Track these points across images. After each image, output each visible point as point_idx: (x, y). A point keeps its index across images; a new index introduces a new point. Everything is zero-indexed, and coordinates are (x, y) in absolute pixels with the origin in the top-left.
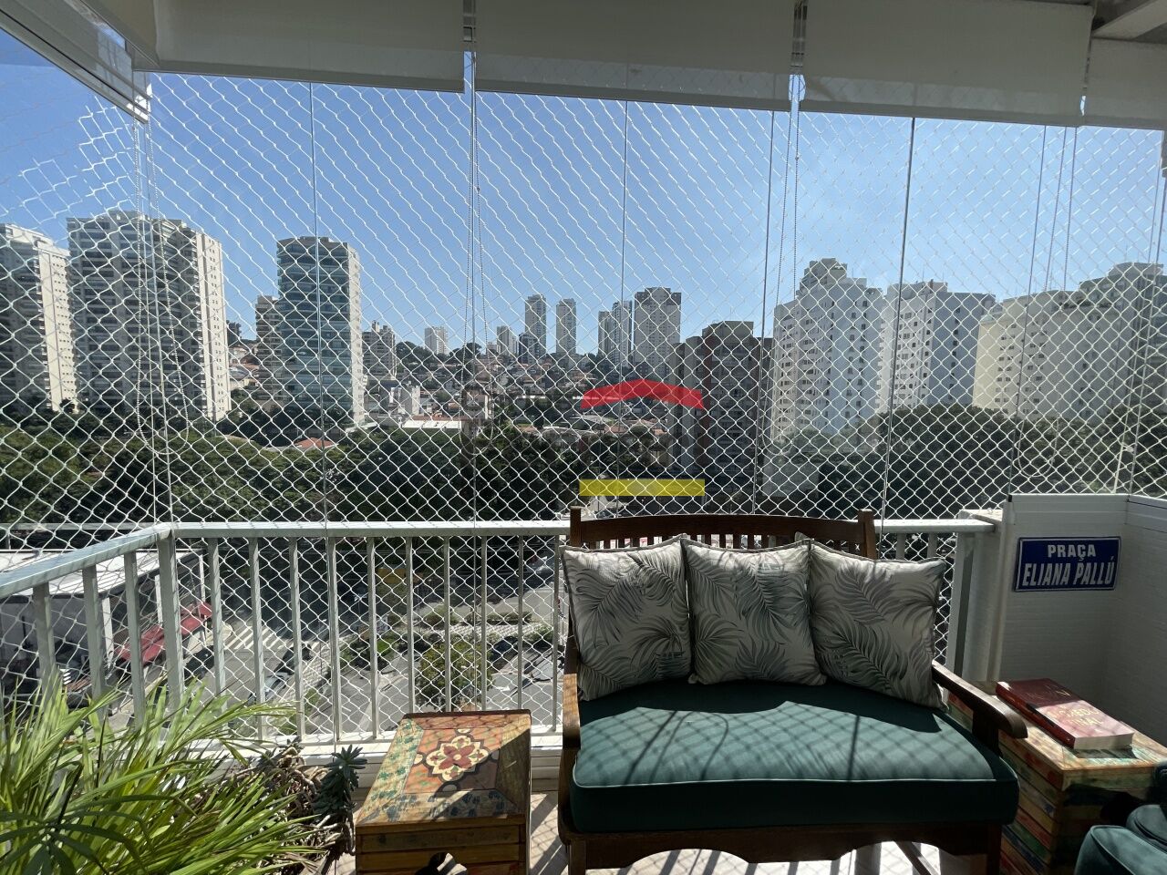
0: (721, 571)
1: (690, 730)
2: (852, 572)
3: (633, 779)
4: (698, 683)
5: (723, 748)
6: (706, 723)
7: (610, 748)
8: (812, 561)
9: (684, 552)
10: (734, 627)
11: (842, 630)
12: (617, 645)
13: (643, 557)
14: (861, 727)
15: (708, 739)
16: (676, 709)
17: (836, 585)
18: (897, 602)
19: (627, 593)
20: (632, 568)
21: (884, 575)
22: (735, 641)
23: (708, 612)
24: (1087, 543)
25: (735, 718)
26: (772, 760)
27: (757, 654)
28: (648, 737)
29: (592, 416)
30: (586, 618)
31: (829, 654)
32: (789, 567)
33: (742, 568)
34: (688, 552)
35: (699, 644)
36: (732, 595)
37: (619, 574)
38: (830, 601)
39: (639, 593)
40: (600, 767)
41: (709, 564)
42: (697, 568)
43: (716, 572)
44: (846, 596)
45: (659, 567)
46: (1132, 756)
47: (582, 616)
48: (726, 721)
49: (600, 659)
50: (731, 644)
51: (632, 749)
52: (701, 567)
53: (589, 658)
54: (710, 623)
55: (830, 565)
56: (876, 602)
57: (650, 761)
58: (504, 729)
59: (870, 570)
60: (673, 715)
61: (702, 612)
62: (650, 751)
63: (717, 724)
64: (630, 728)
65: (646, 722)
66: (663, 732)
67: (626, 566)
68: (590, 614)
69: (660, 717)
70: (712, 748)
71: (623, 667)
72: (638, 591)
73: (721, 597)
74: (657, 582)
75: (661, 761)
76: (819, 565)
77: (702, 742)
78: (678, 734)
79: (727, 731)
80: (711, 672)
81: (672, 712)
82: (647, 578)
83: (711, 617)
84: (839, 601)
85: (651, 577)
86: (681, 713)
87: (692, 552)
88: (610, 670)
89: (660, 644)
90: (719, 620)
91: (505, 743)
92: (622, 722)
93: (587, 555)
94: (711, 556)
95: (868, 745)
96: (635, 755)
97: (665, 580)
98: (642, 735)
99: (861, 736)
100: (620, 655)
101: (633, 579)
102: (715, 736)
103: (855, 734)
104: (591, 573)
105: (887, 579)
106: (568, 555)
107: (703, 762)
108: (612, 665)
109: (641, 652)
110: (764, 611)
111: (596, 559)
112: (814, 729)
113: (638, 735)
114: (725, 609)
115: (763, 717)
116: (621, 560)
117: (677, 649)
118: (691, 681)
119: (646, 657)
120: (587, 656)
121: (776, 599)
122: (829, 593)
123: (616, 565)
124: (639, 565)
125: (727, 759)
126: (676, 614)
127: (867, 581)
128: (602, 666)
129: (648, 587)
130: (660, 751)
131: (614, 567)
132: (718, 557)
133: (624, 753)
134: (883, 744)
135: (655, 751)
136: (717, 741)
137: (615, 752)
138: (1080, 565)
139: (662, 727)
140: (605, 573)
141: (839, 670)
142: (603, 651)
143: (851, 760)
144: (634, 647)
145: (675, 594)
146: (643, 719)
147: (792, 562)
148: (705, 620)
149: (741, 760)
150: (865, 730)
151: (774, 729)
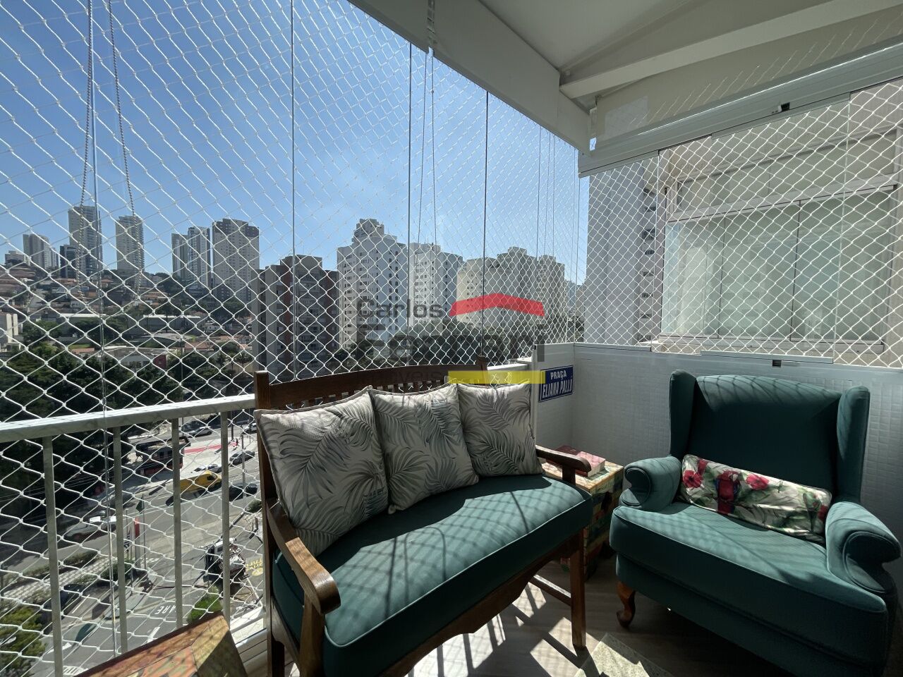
0: (405, 411)
1: (416, 547)
2: (485, 395)
3: (391, 610)
4: (397, 511)
5: (449, 549)
6: (425, 536)
7: (358, 593)
8: (461, 394)
9: (373, 401)
10: (421, 454)
11: (486, 440)
12: (332, 497)
13: (342, 410)
14: (517, 497)
15: (433, 547)
16: (395, 536)
17: (478, 408)
18: (513, 411)
19: (333, 444)
20: (334, 421)
21: (503, 395)
22: (422, 465)
23: (400, 448)
24: (563, 370)
25: (442, 524)
26: (483, 541)
27: (439, 469)
28: (386, 567)
29: (170, 334)
30: (295, 479)
31: (479, 458)
32: (450, 399)
33: (420, 405)
34: (377, 401)
35: (394, 476)
36: (416, 428)
37: (324, 429)
38: (476, 420)
39: (345, 443)
40: (356, 615)
41: (395, 407)
42: (386, 412)
43: (402, 411)
44: (485, 414)
45: (357, 416)
46: (607, 472)
47: (289, 479)
48: (437, 529)
49: (315, 516)
50: (420, 469)
51: (379, 584)
52: (389, 410)
53: (303, 519)
54: (403, 455)
55: (471, 394)
56: (503, 413)
57: (399, 586)
58: (194, 647)
59: (495, 394)
60: (395, 542)
61: (393, 450)
62: (394, 578)
63: (433, 534)
64: (366, 568)
65: (376, 557)
66: (396, 558)
67: (328, 420)
68: (299, 474)
69: (386, 547)
70: (441, 552)
71: (338, 516)
72: (343, 440)
73: (409, 432)
74: (358, 429)
75: (408, 582)
76: (464, 396)
77: (431, 552)
78: (410, 553)
79: (443, 536)
80: (407, 498)
81: (393, 539)
82: (350, 428)
83: (404, 451)
84: (481, 418)
85: (353, 426)
86: (400, 538)
87: (380, 400)
88: (325, 526)
89: (367, 484)
90: (410, 451)
91: (202, 661)
92: (355, 567)
93: (287, 416)
94: (396, 400)
95: (527, 506)
96: (383, 588)
97: (364, 427)
98: (381, 569)
99: (520, 503)
100: (333, 507)
101: (337, 431)
102: (436, 543)
103: (517, 503)
104: (296, 433)
105: (505, 397)
106: (266, 418)
107: (440, 565)
108: (328, 517)
109: (351, 500)
110: (441, 436)
111: (298, 418)
112: (494, 510)
113: (376, 570)
114: (413, 441)
115: (460, 516)
116: (322, 416)
117: (379, 487)
118: (391, 512)
119: (357, 502)
120: (300, 519)
121: (447, 425)
122: (475, 414)
123: (319, 420)
124: (340, 417)
125: (455, 555)
126: (375, 455)
127: (495, 400)
128: (318, 523)
129: (352, 435)
130: (403, 574)
131: (317, 422)
132: (401, 401)
133: (373, 591)
134: (533, 503)
135: (399, 576)
136: (441, 545)
137: (364, 595)
138: (562, 382)
139: (393, 554)
140: (310, 430)
141: (486, 468)
142: (317, 508)
143: (524, 520)
144: (345, 496)
145: (373, 437)
146: (371, 556)
147: (451, 396)
148: (397, 456)
149: (464, 551)
150: (520, 499)
151: (472, 520)
